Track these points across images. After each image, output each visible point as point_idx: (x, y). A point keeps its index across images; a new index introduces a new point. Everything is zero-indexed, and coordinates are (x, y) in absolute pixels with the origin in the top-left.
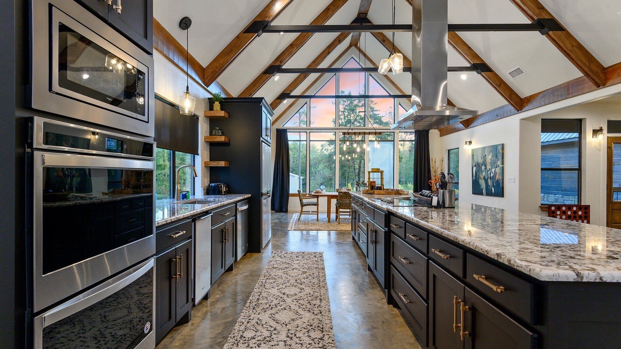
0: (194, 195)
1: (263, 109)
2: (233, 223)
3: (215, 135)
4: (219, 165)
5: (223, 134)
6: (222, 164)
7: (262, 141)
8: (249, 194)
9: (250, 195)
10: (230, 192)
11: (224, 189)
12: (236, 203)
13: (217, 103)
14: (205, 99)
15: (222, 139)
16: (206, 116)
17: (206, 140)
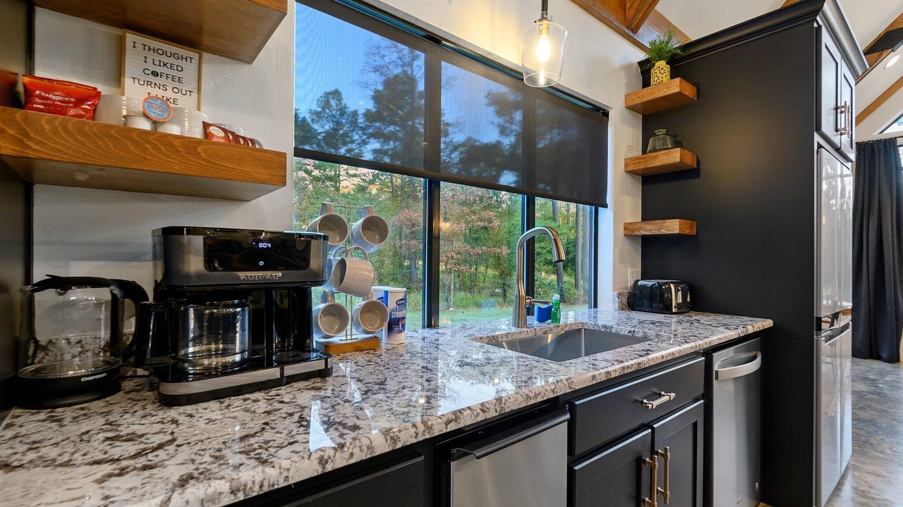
0: (596, 306)
1: (826, 38)
2: (695, 424)
3: (654, 150)
4: (663, 231)
5: (677, 144)
6: (673, 226)
7: (820, 146)
8: (765, 316)
9: (769, 323)
10: (698, 303)
11: (677, 298)
12: (708, 353)
13: (662, 64)
14: (629, 66)
15: (674, 156)
16: (631, 108)
17: (630, 168)
